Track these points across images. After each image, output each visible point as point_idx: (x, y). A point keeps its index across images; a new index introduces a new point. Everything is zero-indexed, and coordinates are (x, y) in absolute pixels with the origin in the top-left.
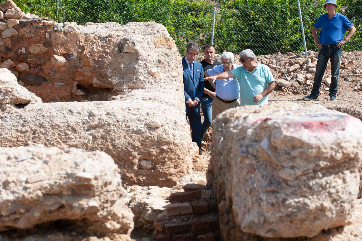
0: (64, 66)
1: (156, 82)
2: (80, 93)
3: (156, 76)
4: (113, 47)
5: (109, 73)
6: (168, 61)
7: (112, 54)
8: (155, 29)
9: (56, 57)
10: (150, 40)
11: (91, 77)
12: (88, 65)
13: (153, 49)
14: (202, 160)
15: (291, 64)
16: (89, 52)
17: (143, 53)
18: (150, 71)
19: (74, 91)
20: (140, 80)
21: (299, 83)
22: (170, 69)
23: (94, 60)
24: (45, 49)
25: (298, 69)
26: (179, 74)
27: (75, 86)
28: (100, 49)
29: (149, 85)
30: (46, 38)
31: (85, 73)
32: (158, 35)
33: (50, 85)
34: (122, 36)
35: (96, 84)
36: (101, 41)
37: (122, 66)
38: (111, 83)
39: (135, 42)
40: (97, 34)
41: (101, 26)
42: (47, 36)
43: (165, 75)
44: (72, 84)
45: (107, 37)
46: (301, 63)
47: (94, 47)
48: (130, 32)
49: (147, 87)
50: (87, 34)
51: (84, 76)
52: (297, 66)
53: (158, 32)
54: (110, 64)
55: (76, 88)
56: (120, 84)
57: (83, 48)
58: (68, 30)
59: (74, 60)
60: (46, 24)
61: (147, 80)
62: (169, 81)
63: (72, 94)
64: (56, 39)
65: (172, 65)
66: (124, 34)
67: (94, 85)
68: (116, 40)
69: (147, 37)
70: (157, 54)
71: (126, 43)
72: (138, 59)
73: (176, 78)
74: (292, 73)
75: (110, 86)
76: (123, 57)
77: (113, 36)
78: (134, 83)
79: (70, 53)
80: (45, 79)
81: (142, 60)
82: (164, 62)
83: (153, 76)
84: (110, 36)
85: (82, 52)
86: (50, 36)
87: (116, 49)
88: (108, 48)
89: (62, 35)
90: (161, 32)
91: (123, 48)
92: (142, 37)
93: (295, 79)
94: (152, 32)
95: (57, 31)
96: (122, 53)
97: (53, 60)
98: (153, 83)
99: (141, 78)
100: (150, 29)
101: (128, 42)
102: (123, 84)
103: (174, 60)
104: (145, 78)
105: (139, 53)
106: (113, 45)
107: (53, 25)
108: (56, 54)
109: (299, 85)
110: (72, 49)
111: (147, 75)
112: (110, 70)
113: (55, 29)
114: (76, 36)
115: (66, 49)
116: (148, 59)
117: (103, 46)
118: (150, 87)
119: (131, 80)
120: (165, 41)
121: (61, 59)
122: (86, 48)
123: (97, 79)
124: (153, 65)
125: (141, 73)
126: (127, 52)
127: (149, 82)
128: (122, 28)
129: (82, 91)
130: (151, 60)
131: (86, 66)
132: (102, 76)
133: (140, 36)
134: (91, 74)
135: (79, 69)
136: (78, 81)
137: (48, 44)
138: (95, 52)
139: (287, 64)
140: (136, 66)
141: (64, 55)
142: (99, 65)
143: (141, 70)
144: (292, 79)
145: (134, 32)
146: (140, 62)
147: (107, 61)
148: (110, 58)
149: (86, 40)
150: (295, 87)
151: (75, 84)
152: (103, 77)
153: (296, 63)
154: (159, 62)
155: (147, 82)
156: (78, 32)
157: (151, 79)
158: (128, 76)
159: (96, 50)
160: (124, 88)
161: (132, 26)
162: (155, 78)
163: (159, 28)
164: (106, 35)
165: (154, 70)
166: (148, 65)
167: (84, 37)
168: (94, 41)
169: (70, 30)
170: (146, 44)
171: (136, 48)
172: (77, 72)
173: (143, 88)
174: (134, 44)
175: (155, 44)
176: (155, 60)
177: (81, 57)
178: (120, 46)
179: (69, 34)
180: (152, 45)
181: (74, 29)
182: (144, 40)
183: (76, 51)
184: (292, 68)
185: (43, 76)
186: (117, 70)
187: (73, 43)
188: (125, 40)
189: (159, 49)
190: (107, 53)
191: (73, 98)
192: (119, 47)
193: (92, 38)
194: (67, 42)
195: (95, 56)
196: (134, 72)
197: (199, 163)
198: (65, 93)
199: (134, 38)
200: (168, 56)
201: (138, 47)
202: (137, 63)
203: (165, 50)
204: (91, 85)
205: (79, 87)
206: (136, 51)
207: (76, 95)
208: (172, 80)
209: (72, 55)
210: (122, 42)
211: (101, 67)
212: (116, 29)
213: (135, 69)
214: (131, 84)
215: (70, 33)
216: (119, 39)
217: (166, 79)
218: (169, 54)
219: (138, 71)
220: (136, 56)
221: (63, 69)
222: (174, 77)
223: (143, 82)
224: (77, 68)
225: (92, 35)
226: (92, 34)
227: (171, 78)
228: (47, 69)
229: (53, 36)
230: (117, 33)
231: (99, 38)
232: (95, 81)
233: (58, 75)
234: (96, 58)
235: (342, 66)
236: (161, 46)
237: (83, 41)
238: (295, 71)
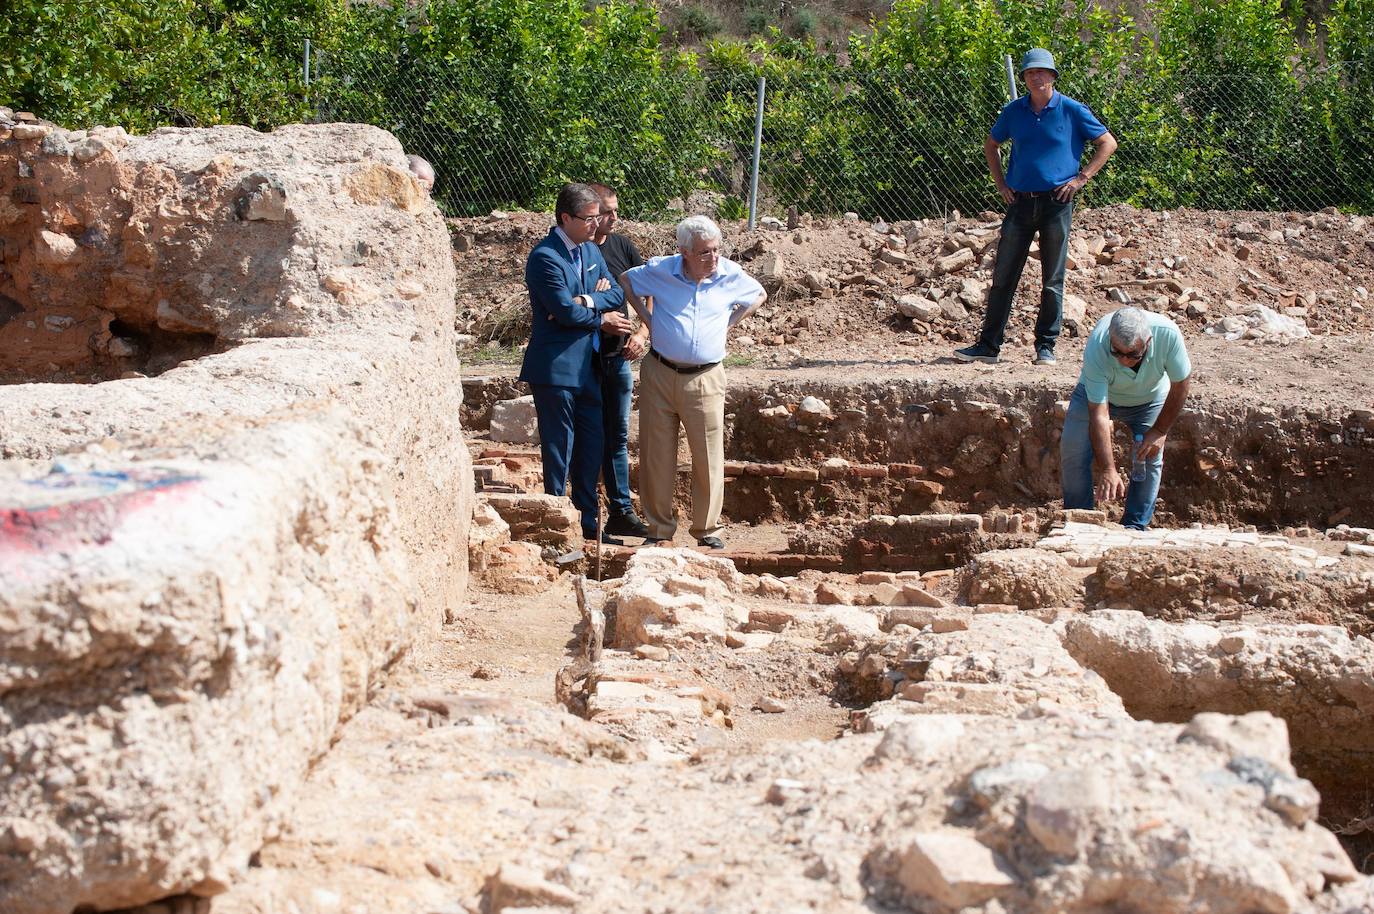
0: (72, 263)
1: (343, 313)
2: (120, 348)
3: (347, 294)
4: (217, 205)
5: (204, 285)
6: (392, 245)
7: (214, 226)
8: (361, 145)
9: (47, 235)
10: (337, 181)
11: (151, 300)
12: (142, 260)
13: (347, 207)
14: (521, 558)
15: (949, 250)
16: (144, 221)
17: (309, 221)
18: (328, 279)
19: (101, 344)
20: (293, 308)
21: (968, 307)
22: (398, 273)
23: (161, 245)
24: (14, 213)
25: (967, 263)
26: (427, 287)
27: (105, 326)
28: (180, 210)
29: (318, 325)
30: (18, 177)
31: (136, 287)
32: (367, 163)
33: (30, 324)
34: (251, 165)
35: (167, 320)
36: (185, 184)
37: (245, 264)
38: (210, 316)
39: (285, 188)
40: (173, 162)
41: (193, 136)
42: (23, 171)
43: (377, 291)
44: (97, 320)
45: (201, 173)
46: (980, 246)
47: (162, 203)
48: (276, 154)
49: (314, 329)
50: (142, 164)
51: (129, 295)
52: (966, 254)
53: (366, 154)
54: (208, 257)
55: (108, 335)
56: (235, 321)
57: (128, 208)
58: (86, 152)
59: (100, 246)
60: (20, 135)
61: (316, 308)
62: (389, 309)
63: (96, 353)
64: (48, 181)
65: (404, 257)
66: (257, 161)
67: (162, 326)
68: (229, 180)
69: (330, 170)
70: (355, 225)
71: (258, 190)
72: (291, 241)
73: (415, 301)
74: (949, 278)
75: (207, 328)
76: (246, 235)
77: (221, 169)
78: (274, 316)
79: (90, 224)
80: (16, 307)
81: (304, 245)
82: (379, 249)
83: (335, 294)
84: (212, 169)
85: (126, 220)
86: (31, 172)
87: (229, 209)
88: (204, 205)
89: (67, 169)
90: (377, 153)
91: (247, 205)
92: (315, 170)
93: (954, 295)
94: (346, 154)
95: (54, 155)
96: (245, 223)
97: (38, 245)
98: (335, 315)
99: (297, 300)
100: (341, 146)
101: (264, 186)
102: (244, 320)
103: (414, 242)
104: (310, 300)
105: (297, 222)
106: (219, 198)
107: (41, 135)
108: (49, 228)
109: (965, 313)
110: (96, 212)
111: (316, 293)
112: (207, 277)
113: (48, 149)
114: (110, 170)
115: (77, 211)
116: (322, 240)
117: (187, 202)
118: (324, 328)
119: (267, 308)
120: (386, 183)
121: (61, 243)
122: (137, 206)
123: (170, 306)
124: (340, 260)
125: (299, 285)
126: (262, 220)
127: (321, 314)
128: (256, 144)
129: (128, 343)
130: (334, 242)
131: (137, 264)
132: (184, 296)
133: (309, 167)
134: (149, 291)
135: (116, 275)
136: (115, 312)
137: (26, 197)
138: (164, 220)
139: (938, 250)
140: (285, 264)
141: (71, 231)
142: (175, 257)
143: (298, 275)
144: (947, 293)
145: (290, 156)
146: (297, 249)
147: (198, 249)
148: (210, 237)
149: (139, 183)
150: (954, 319)
151: (106, 320)
152: (187, 299)
153: (963, 245)
154: (362, 249)
155: (315, 314)
156: (118, 156)
157: (329, 305)
158: (262, 294)
159: (165, 213)
160: (246, 332)
161: (292, 137)
162: (342, 301)
163: (371, 140)
164: (201, 166)
165: (341, 275)
166: (321, 258)
167: (135, 173)
168: (163, 184)
169: (92, 151)
170: (322, 193)
171: (288, 205)
172: (109, 282)
173: (300, 333)
174: (283, 194)
175: (353, 193)
176: (346, 243)
177: (122, 236)
178: (240, 198)
179: (87, 166)
180: (343, 196)
181: (104, 150)
182: (320, 179)
183: (106, 217)
184: (948, 262)
185: (12, 295)
186: (228, 276)
187: (98, 194)
188: (256, 181)
189: (366, 210)
190: (199, 222)
191: (96, 368)
192: (236, 203)
193: (158, 176)
194: (81, 188)
195: (163, 233)
196: (276, 281)
197: (509, 568)
198: (74, 350)
199: (286, 175)
200: (394, 231)
201: (295, 203)
202: (287, 253)
203: (382, 211)
204: (154, 324)
205: (119, 329)
206: (289, 214)
207: (109, 356)
208: (400, 307)
209: (95, 229)
210: (246, 187)
211: (179, 268)
212: (235, 146)
213: (281, 272)
214: (266, 321)
215: (90, 159)
216: (239, 177)
217: (381, 303)
218: (397, 224)
219: (290, 278)
220: (284, 230)
221: (69, 274)
222: (408, 296)
223: (304, 313)
224: (111, 270)
225: (160, 167)
226: (160, 162)
227: (398, 299)
228: (22, 275)
229: (40, 173)
230: (237, 160)
231: (179, 174)
232: (163, 311)
233: (56, 294)
234: (167, 238)
235: (1107, 254)
236: (371, 199)
237: (131, 187)
238: (957, 269)
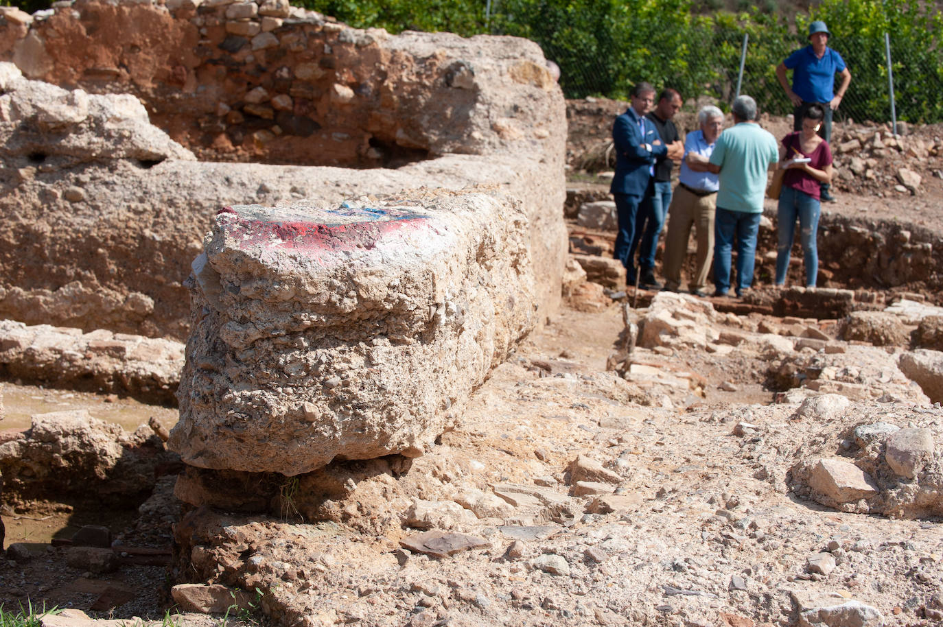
0: (351, 103)
1: (502, 144)
2: (374, 154)
3: (505, 133)
4: (435, 77)
5: (424, 122)
6: (533, 107)
7: (431, 89)
8: (519, 50)
9: (338, 87)
10: (504, 69)
11: (394, 128)
12: (389, 104)
13: (509, 85)
14: (591, 292)
15: (846, 140)
16: (393, 83)
17: (487, 90)
18: (495, 124)
19: (363, 150)
20: (474, 139)
21: (854, 173)
22: (535, 123)
23: (401, 97)
24: (320, 73)
25: (855, 149)
26: (550, 133)
27: (366, 140)
28: (414, 79)
29: (487, 149)
30: (323, 53)
31: (385, 120)
32: (523, 60)
33: (324, 136)
34: (456, 56)
35: (402, 140)
36: (418, 63)
37: (449, 112)
38: (426, 140)
39: (475, 70)
40: (413, 51)
41: (425, 38)
42: (327, 49)
43: (523, 133)
44: (362, 138)
45: (428, 58)
46: (863, 139)
47: (404, 74)
48: (471, 51)
49: (485, 151)
50: (394, 51)
51: (382, 124)
52: (855, 143)
53: (523, 55)
54: (428, 106)
55: (367, 145)
56: (440, 143)
57: (384, 75)
58: (363, 42)
59: (367, 96)
60: (326, 30)
61: (487, 140)
62: (528, 144)
63: (360, 155)
64: (341, 56)
65: (539, 114)
66: (460, 54)
67: (398, 143)
68: (443, 64)
69: (501, 63)
70: (513, 94)
71: (459, 70)
72: (476, 101)
73: (543, 141)
74: (845, 156)
75: (424, 146)
76: (450, 95)
77: (439, 57)
78: (463, 142)
79: (362, 82)
80: (317, 126)
81: (483, 103)
82: (525, 110)
83: (498, 133)
84: (434, 56)
85: (383, 81)
86: (332, 51)
87: (442, 80)
88: (428, 77)
89: (352, 51)
90: (528, 54)
91: (452, 79)
92: (492, 61)
93: (847, 166)
94: (511, 54)
95: (345, 42)
96: (450, 89)
97: (332, 92)
98: (497, 144)
99: (477, 135)
100: (508, 49)
101: (462, 68)
102: (445, 143)
103: (546, 107)
104: (484, 135)
105: (480, 90)
106: (437, 73)
107: (339, 31)
108: (340, 82)
109: (852, 177)
110: (367, 76)
111: (487, 131)
112: (426, 117)
113: (342, 38)
114: (376, 53)
115: (357, 75)
116: (494, 101)
117: (418, 74)
118: (491, 151)
119: (459, 137)
120: (532, 72)
121: (345, 92)
122: (390, 74)
123: (405, 132)
124: (503, 113)
125: (478, 126)
126: (460, 88)
127: (489, 143)
128: (460, 44)
129: (378, 151)
130: (500, 103)
131: (387, 107)
132: (412, 127)
133: (489, 60)
134: (392, 122)
135: (374, 112)
136: (373, 133)
137: (328, 64)
138: (404, 84)
139: (840, 140)
140: (471, 113)
141: (352, 86)
142: (409, 105)
143: (478, 120)
144: (843, 165)
145: (479, 53)
146: (478, 105)
147: (422, 101)
148: (429, 95)
149: (392, 61)
150: (845, 180)
151: (367, 137)
152: (414, 129)
153: (854, 138)
154: (516, 108)
155: (486, 143)
156: (381, 45)
157: (495, 138)
158: (457, 129)
159: (405, 80)
160: (446, 150)
161: (482, 42)
162: (502, 137)
163: (525, 47)
164: (427, 55)
165: (503, 122)
166: (492, 112)
167: (390, 55)
168: (406, 63)
169: (367, 41)
170: (495, 75)
171: (476, 80)
172: (371, 116)
173: (477, 153)
174: (473, 74)
175: (513, 77)
176: (507, 104)
177: (380, 91)
178: (449, 74)
179: (363, 49)
180: (507, 78)
181: (373, 41)
182: (495, 67)
183: (372, 79)
184: (845, 147)
185: (315, 119)
186: (438, 118)
187: (368, 65)
188: (458, 65)
189: (520, 86)
190: (424, 86)
191: (361, 162)
192: (446, 76)
193: (403, 58)
194: (359, 62)
195: (403, 91)
196: (466, 123)
197: (584, 297)
198: (348, 153)
199: (476, 63)
200: (535, 100)
201: (480, 79)
202: (473, 107)
203: (529, 88)
204: (394, 142)
205: (374, 143)
206: (476, 86)
207: (367, 158)
208: (534, 143)
209: (365, 86)
210: (453, 68)
211: (411, 111)
212: (448, 44)
213: (468, 117)
214: (458, 145)
215: (365, 46)
216: (449, 62)
217: (524, 140)
218: (537, 95)
219: (474, 121)
220: (472, 94)
221: (348, 110)
222: (540, 137)
223: (478, 143)
224: (371, 109)
225: (405, 54)
226: (405, 50)
227: (534, 139)
228: (322, 108)
229: (337, 52)
230: (449, 52)
231: (415, 58)
232: (400, 135)
233: (339, 121)
234: (405, 94)
235: (934, 151)
236: (523, 80)
237: (387, 63)
238: (850, 152)
